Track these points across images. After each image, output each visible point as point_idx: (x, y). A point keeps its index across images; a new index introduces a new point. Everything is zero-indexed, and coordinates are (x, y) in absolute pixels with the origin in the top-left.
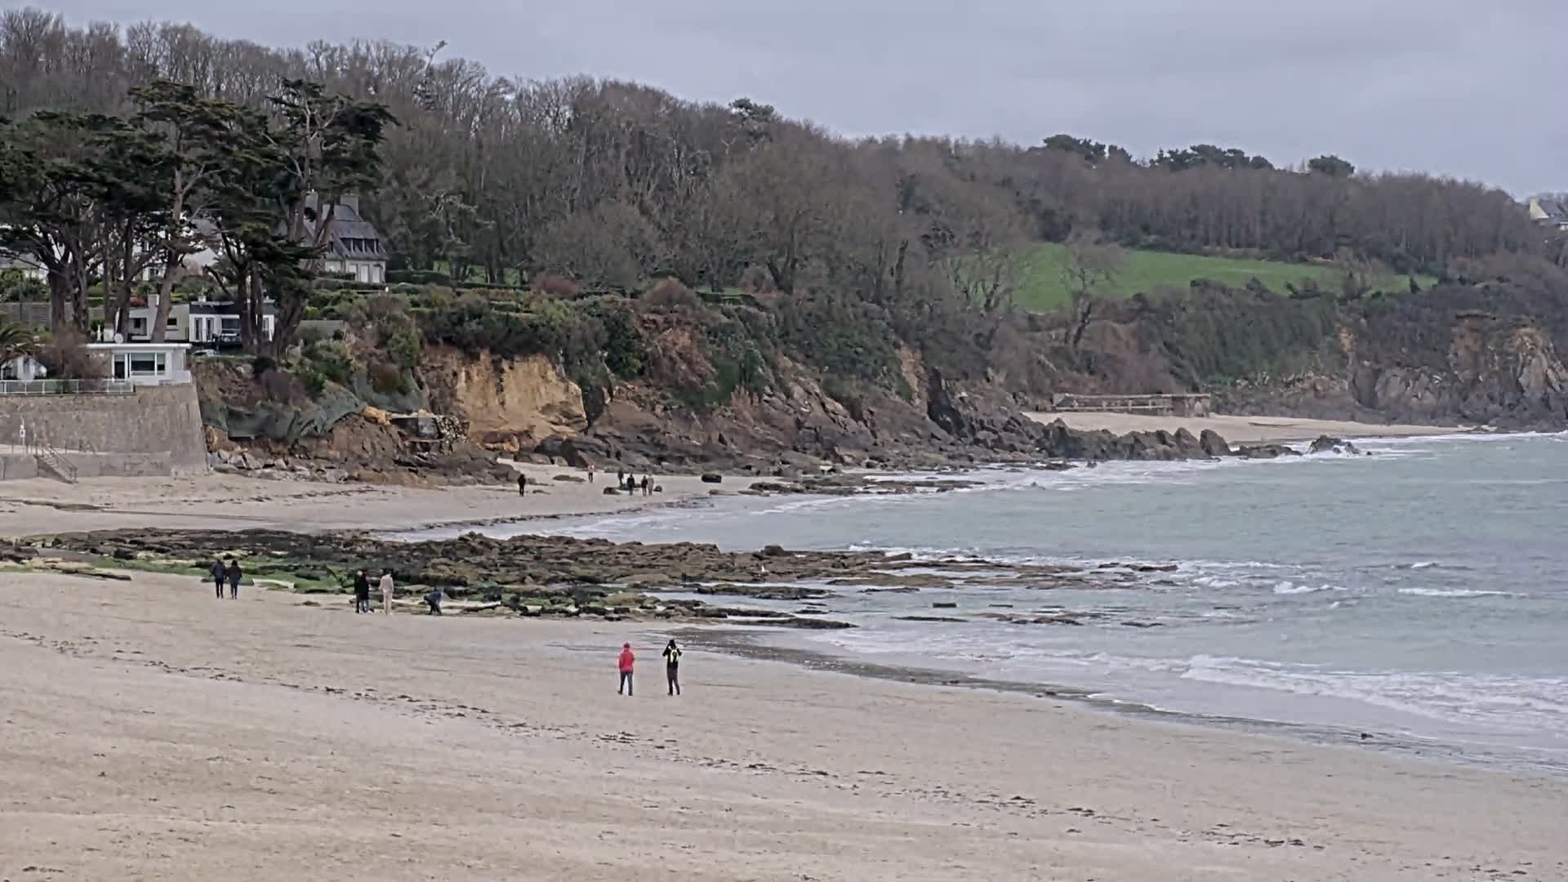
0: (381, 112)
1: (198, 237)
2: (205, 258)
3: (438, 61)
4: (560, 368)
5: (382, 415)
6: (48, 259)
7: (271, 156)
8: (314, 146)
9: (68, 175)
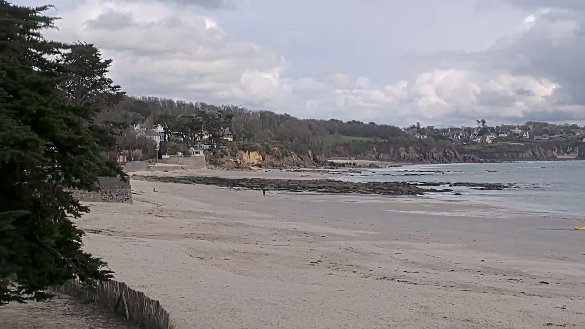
0: (232, 115)
1: (205, 134)
2: (206, 137)
3: (240, 108)
4: (259, 153)
5: (232, 160)
6: (183, 137)
7: (216, 122)
8: (222, 120)
9: (186, 125)
